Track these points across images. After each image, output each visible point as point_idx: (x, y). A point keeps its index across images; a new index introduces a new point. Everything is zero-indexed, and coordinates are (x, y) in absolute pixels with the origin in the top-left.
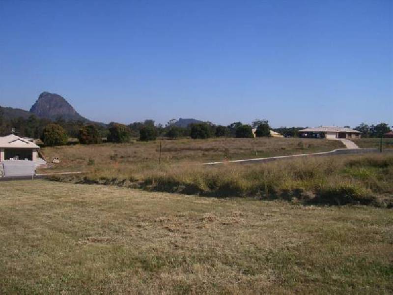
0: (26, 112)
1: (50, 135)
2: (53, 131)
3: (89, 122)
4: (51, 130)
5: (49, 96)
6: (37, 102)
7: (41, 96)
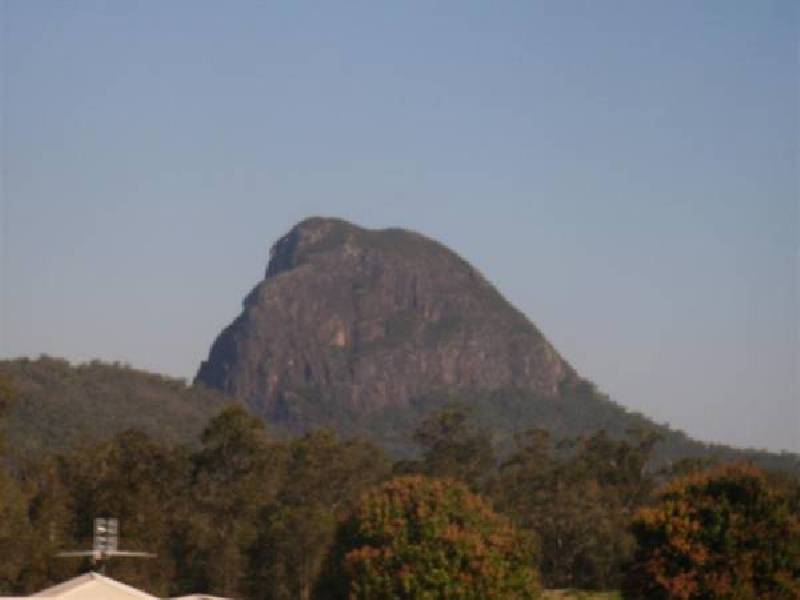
0: (175, 386)
1: (396, 567)
2: (415, 537)
3: (692, 455)
4: (395, 528)
5: (350, 251)
6: (253, 299)
7: (285, 254)
